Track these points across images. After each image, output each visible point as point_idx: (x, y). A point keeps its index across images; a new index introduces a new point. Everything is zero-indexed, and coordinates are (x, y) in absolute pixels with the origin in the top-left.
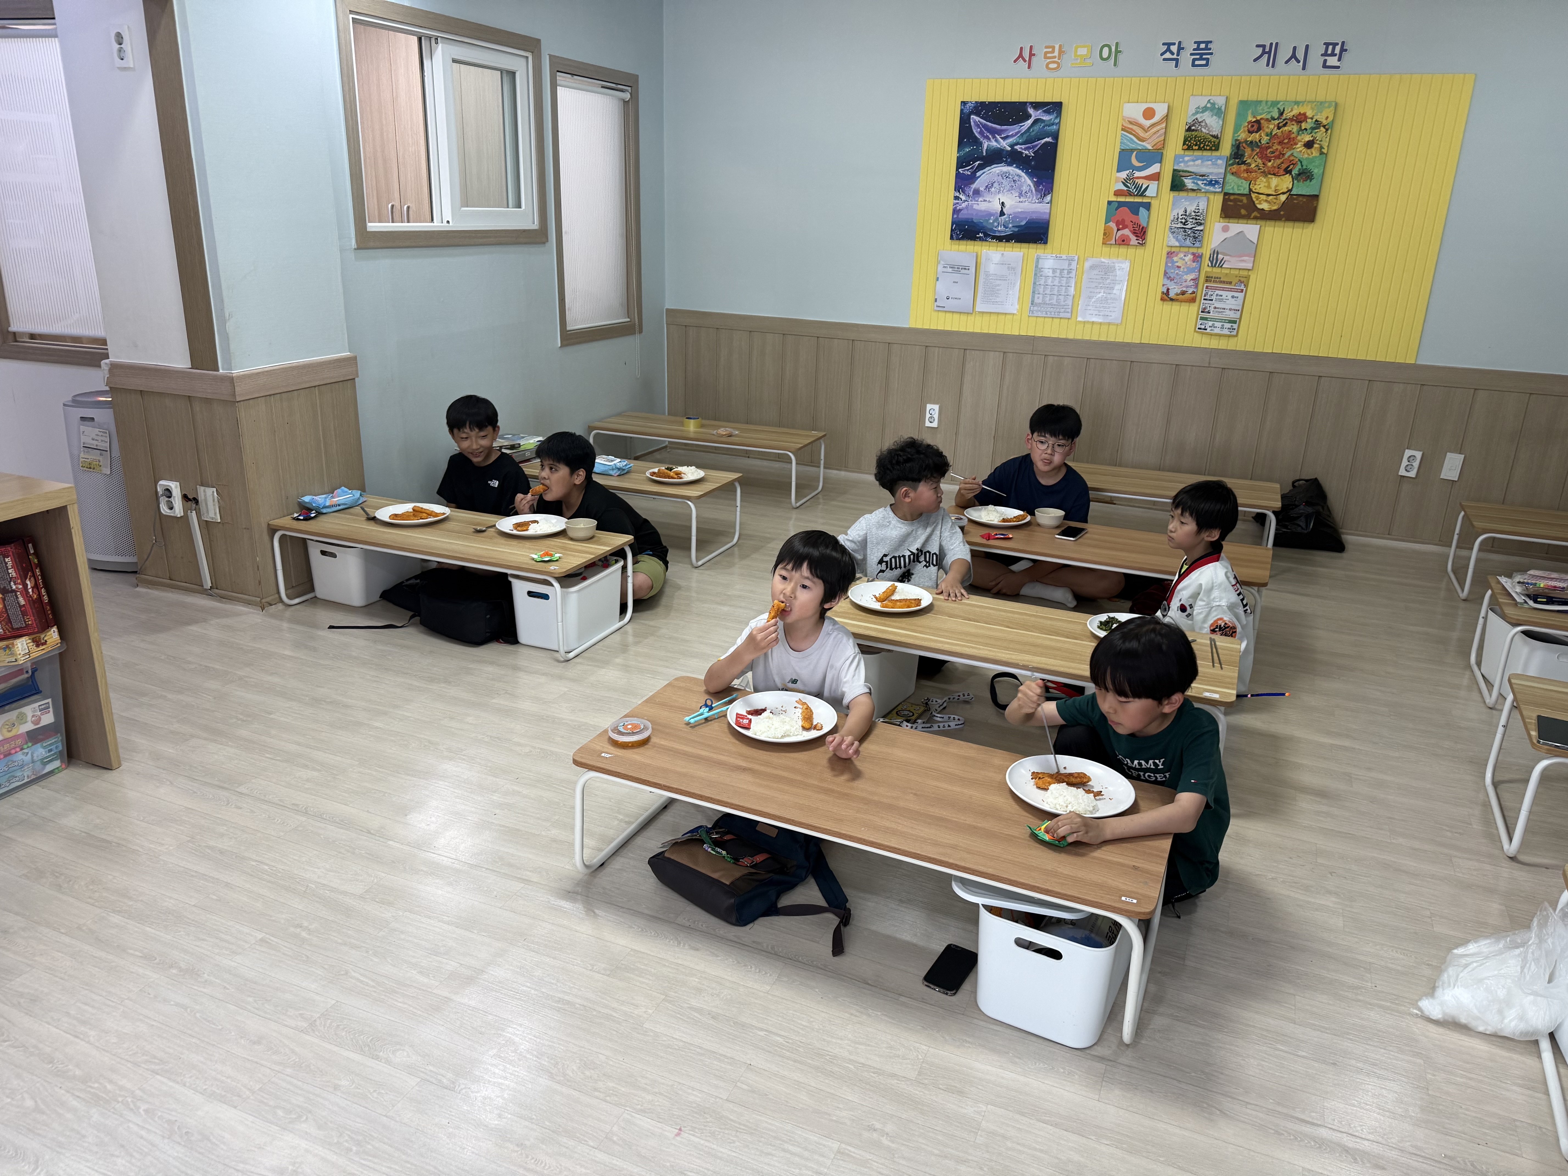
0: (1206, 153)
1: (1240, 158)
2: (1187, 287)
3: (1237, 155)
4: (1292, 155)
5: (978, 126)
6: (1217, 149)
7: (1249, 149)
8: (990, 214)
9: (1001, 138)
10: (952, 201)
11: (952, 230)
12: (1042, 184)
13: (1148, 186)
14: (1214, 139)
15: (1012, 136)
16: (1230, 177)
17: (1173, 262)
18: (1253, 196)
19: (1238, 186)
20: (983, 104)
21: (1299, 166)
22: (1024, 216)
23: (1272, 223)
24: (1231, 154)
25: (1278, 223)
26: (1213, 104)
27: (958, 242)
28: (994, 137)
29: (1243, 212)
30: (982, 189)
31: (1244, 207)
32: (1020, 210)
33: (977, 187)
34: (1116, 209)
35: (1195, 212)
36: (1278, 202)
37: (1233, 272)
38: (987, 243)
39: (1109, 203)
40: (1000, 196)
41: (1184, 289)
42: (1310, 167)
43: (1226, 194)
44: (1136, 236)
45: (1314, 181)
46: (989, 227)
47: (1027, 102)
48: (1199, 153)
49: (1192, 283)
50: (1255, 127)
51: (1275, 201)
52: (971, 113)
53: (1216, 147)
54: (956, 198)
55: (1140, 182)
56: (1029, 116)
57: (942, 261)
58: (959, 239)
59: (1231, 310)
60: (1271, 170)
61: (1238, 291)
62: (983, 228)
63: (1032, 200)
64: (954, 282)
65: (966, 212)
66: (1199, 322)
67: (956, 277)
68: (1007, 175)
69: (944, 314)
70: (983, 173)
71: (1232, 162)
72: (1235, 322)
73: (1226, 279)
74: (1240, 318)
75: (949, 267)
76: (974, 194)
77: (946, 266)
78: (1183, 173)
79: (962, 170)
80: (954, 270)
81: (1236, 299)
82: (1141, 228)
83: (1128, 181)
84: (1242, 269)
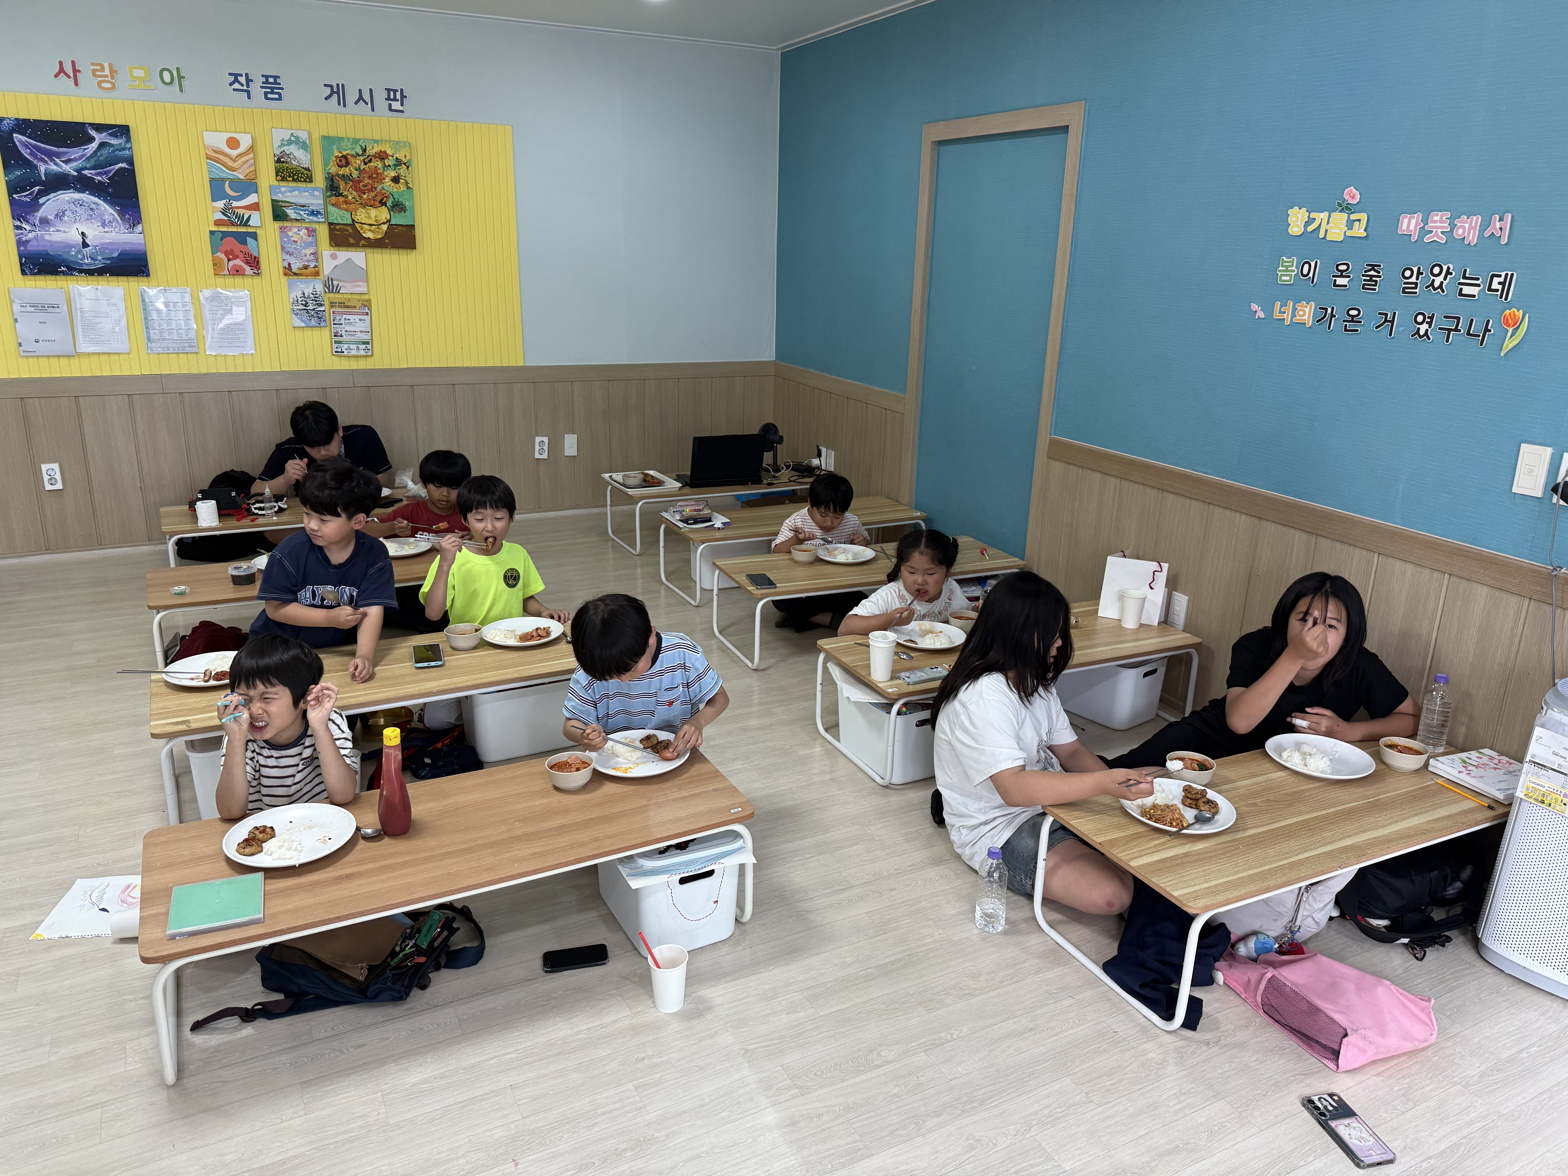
0: (300, 185)
1: (336, 191)
3: (332, 187)
4: (383, 188)
5: (26, 146)
6: (311, 181)
7: (343, 182)
8: (70, 246)
9: (61, 161)
10: (11, 231)
11: (21, 264)
12: (127, 213)
13: (250, 216)
14: (305, 172)
15: (75, 160)
16: (331, 208)
18: (357, 225)
19: (341, 217)
20: (25, 121)
21: (391, 199)
22: (114, 247)
23: (379, 250)
24: (326, 186)
25: (384, 250)
26: (297, 138)
27: (32, 277)
28: (52, 160)
29: (352, 241)
30: (50, 217)
31: (350, 236)
32: (108, 241)
33: (44, 215)
34: (222, 239)
36: (380, 231)
37: (354, 296)
38: (74, 278)
39: (212, 233)
40: (78, 225)
42: (402, 200)
43: (330, 224)
44: (250, 266)
45: (408, 213)
46: (72, 259)
47: (84, 124)
48: (294, 184)
50: (344, 162)
51: (378, 230)
52: (13, 131)
53: (309, 180)
54: (18, 228)
55: (241, 211)
56: (92, 139)
57: (16, 300)
58: (33, 274)
59: (361, 332)
60: (368, 202)
61: (363, 314)
62: (64, 261)
63: (120, 230)
64: (40, 323)
65: (36, 244)
66: (335, 346)
67: (42, 316)
68: (81, 202)
69: (36, 359)
70: (48, 200)
71: (329, 194)
72: (368, 343)
73: (350, 304)
74: (372, 339)
75: (30, 306)
76: (40, 224)
77: (24, 305)
78: (280, 203)
79: (18, 196)
80: (38, 308)
81: (363, 321)
82: (253, 257)
83: (227, 211)
84: (360, 294)
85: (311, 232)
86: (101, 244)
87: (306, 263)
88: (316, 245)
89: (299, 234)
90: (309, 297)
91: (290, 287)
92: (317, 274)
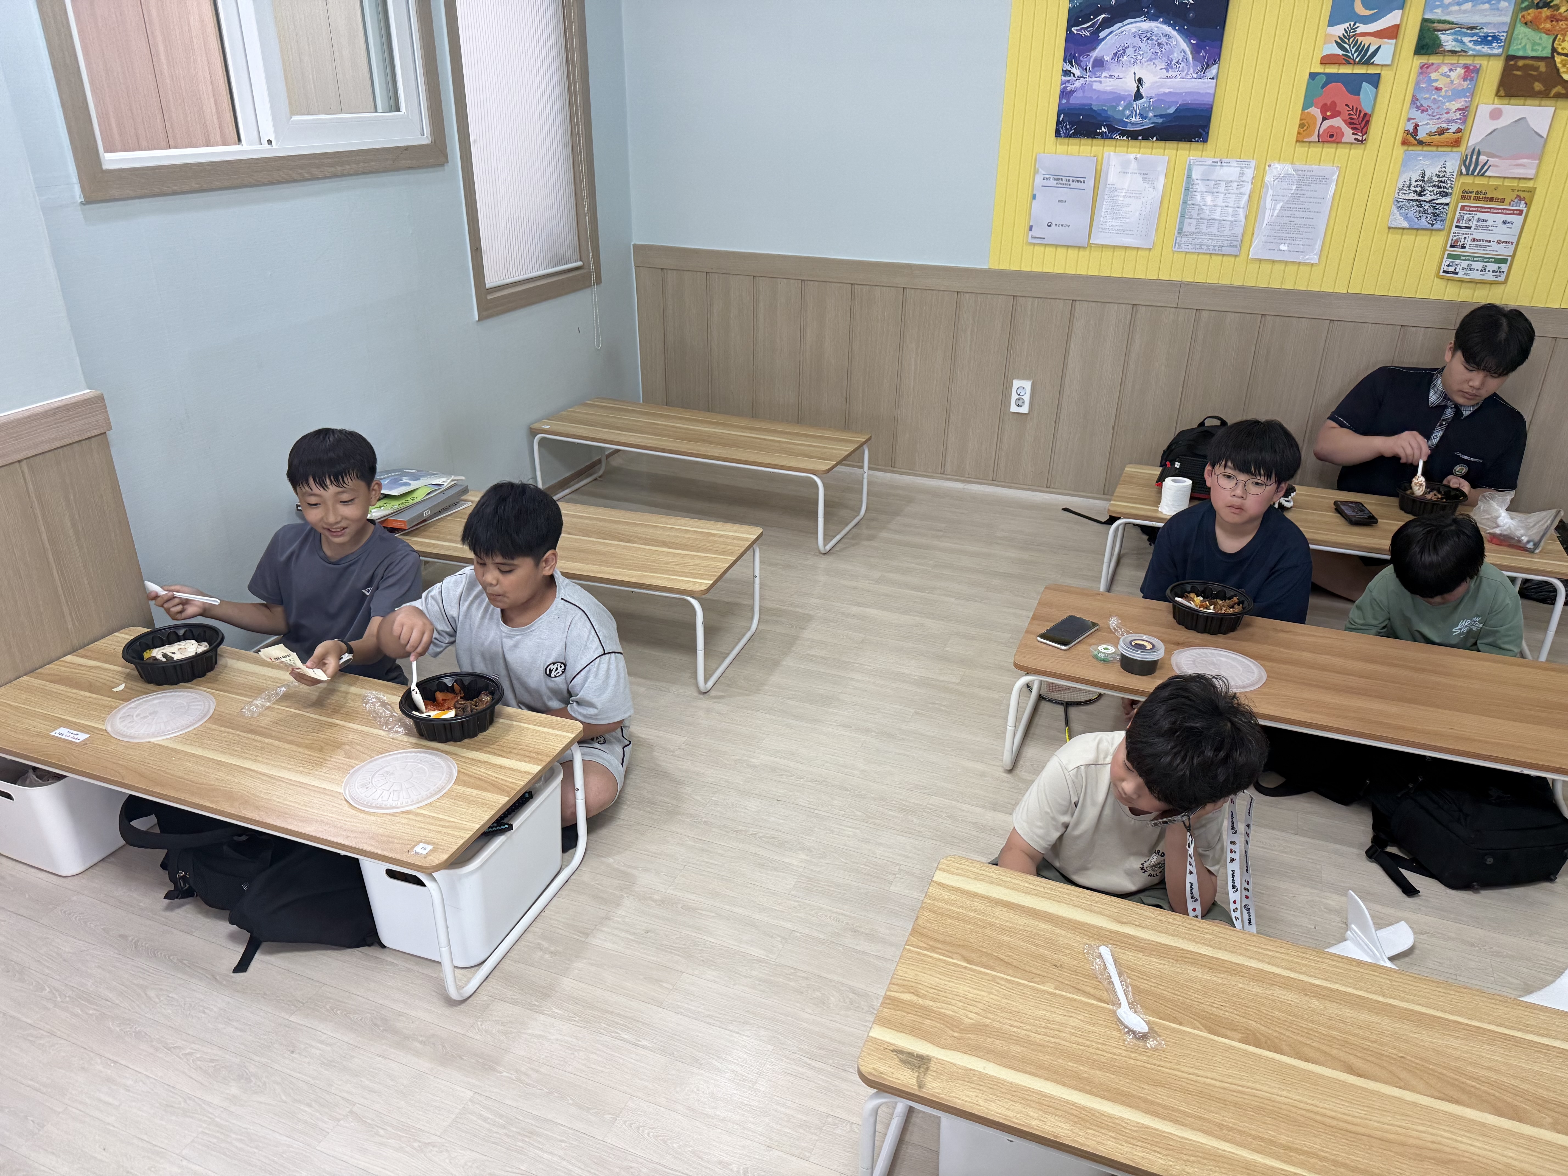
10: (1058, 77)
11: (1059, 123)
12: (1204, 48)
13: (1379, 48)
16: (1521, 29)
18: (1558, 59)
19: (1534, 44)
22: (1173, 99)
27: (1066, 140)
29: (1538, 86)
30: (1107, 58)
31: (1539, 77)
32: (1167, 91)
33: (1100, 55)
34: (1323, 87)
37: (1507, 183)
38: (1113, 142)
39: (1313, 76)
43: (1510, 58)
44: (1352, 129)
54: (1066, 73)
55: (1366, 41)
57: (1040, 170)
58: (1068, 136)
59: (1499, 242)
61: (1513, 212)
62: (1108, 118)
63: (1187, 74)
64: (1060, 201)
65: (1081, 95)
66: (1446, 261)
67: (1063, 193)
68: (1149, 35)
69: (1042, 249)
70: (1111, 33)
71: (1525, 4)
72: (1504, 261)
73: (1495, 195)
74: (1513, 256)
75: (1054, 179)
76: (1093, 67)
77: (1047, 176)
78: (1435, 25)
79: (1077, 30)
80: (1061, 182)
81: (1508, 225)
82: (1362, 115)
83: (1347, 41)
84: (1520, 179)
85: (1471, 72)
86: (1158, 95)
87: (1444, 125)
88: (1472, 95)
89: (1448, 76)
90: (1430, 180)
91: (1405, 164)
92: (1457, 143)
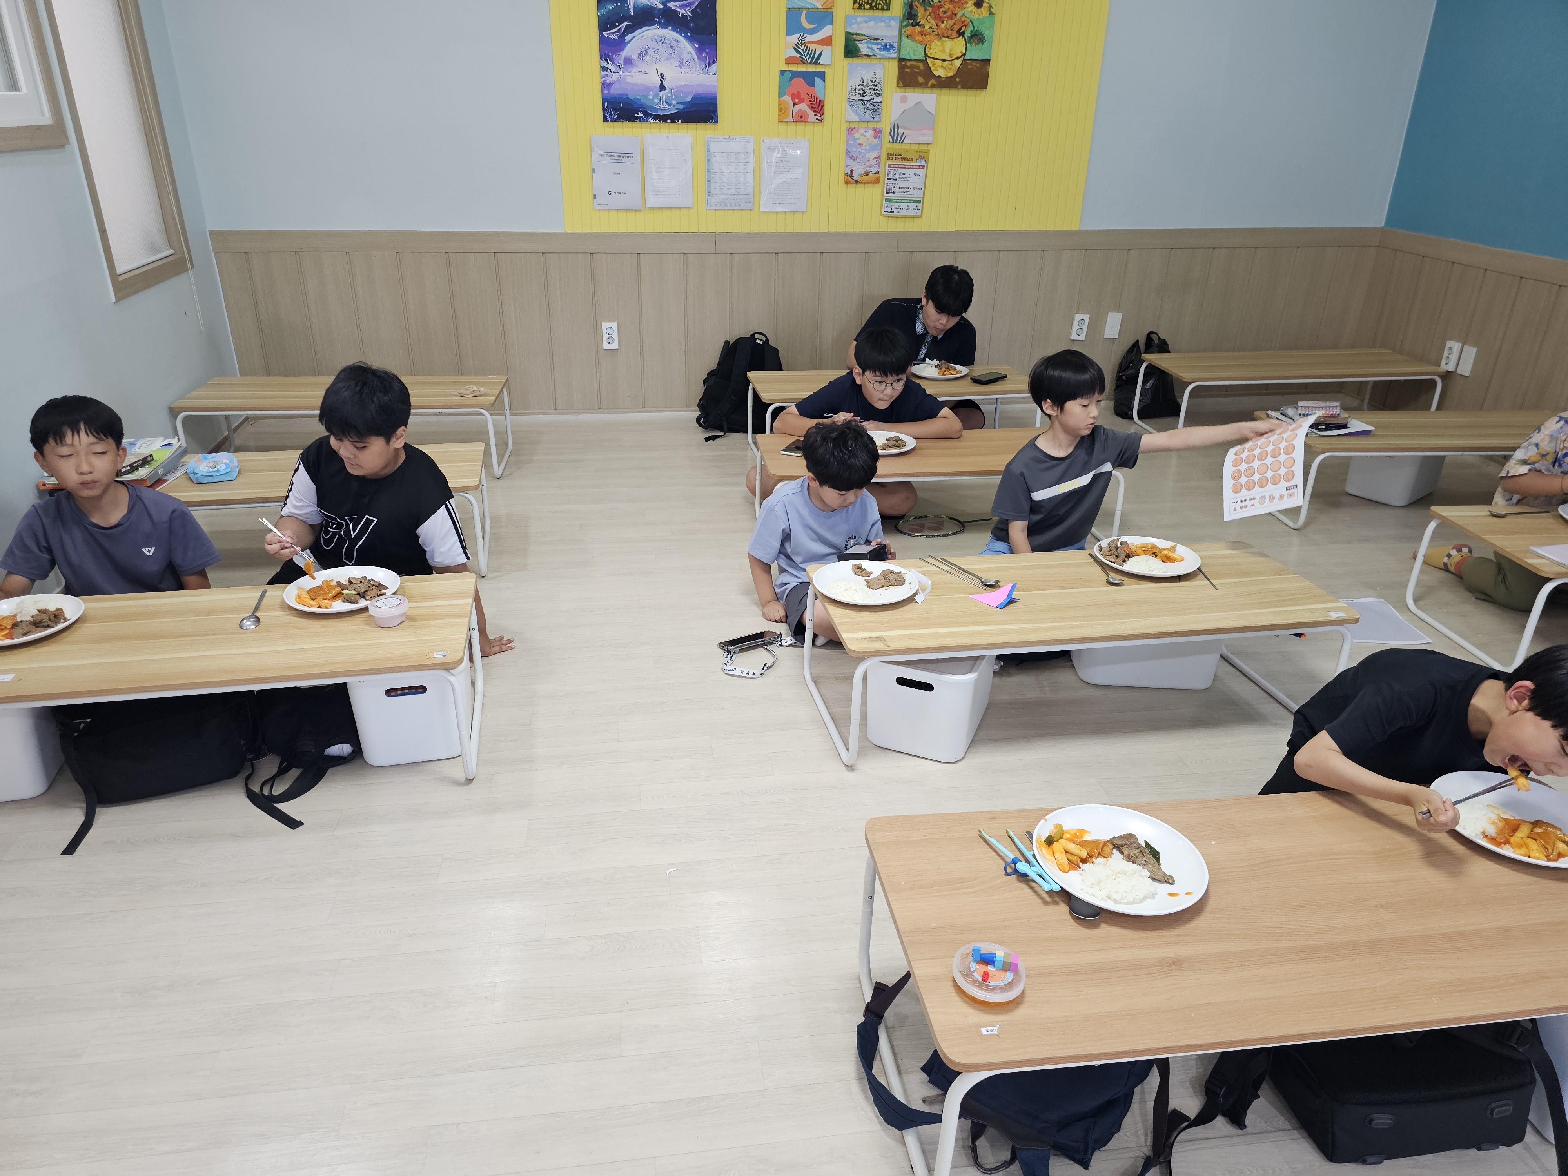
0: (878, 13)
1: (914, 20)
2: (871, 166)
3: (910, 15)
4: (963, 15)
6: (888, 9)
7: (922, 9)
8: (648, 89)
10: (597, 73)
11: (604, 110)
12: (705, 51)
13: (822, 52)
16: (905, 40)
17: (855, 139)
18: (929, 61)
19: (914, 51)
21: (970, 28)
23: (947, 91)
24: (904, 15)
25: (953, 91)
27: (611, 123)
29: (921, 80)
30: (634, 57)
31: (920, 74)
32: (683, 84)
33: (628, 55)
34: (790, 80)
35: (872, 81)
36: (953, 68)
37: (915, 147)
38: (649, 125)
39: (782, 72)
40: (657, 66)
41: (868, 169)
42: (981, 28)
43: (901, 60)
44: (815, 111)
45: (985, 44)
46: (649, 104)
48: (870, 13)
49: (875, 162)
51: (950, 67)
53: (888, 7)
54: (604, 69)
55: (813, 47)
57: (595, 148)
58: (613, 120)
59: (914, 188)
60: (945, 32)
61: (919, 167)
62: (642, 106)
63: (695, 71)
64: (615, 173)
66: (885, 205)
67: (617, 167)
68: (663, 40)
69: (607, 213)
70: (634, 37)
71: (905, 23)
72: (918, 201)
73: (908, 156)
74: (923, 198)
75: (607, 155)
76: (624, 65)
77: (602, 154)
78: (855, 36)
79: (607, 34)
80: (614, 158)
81: (917, 177)
82: (818, 101)
83: (800, 47)
84: (919, 144)
